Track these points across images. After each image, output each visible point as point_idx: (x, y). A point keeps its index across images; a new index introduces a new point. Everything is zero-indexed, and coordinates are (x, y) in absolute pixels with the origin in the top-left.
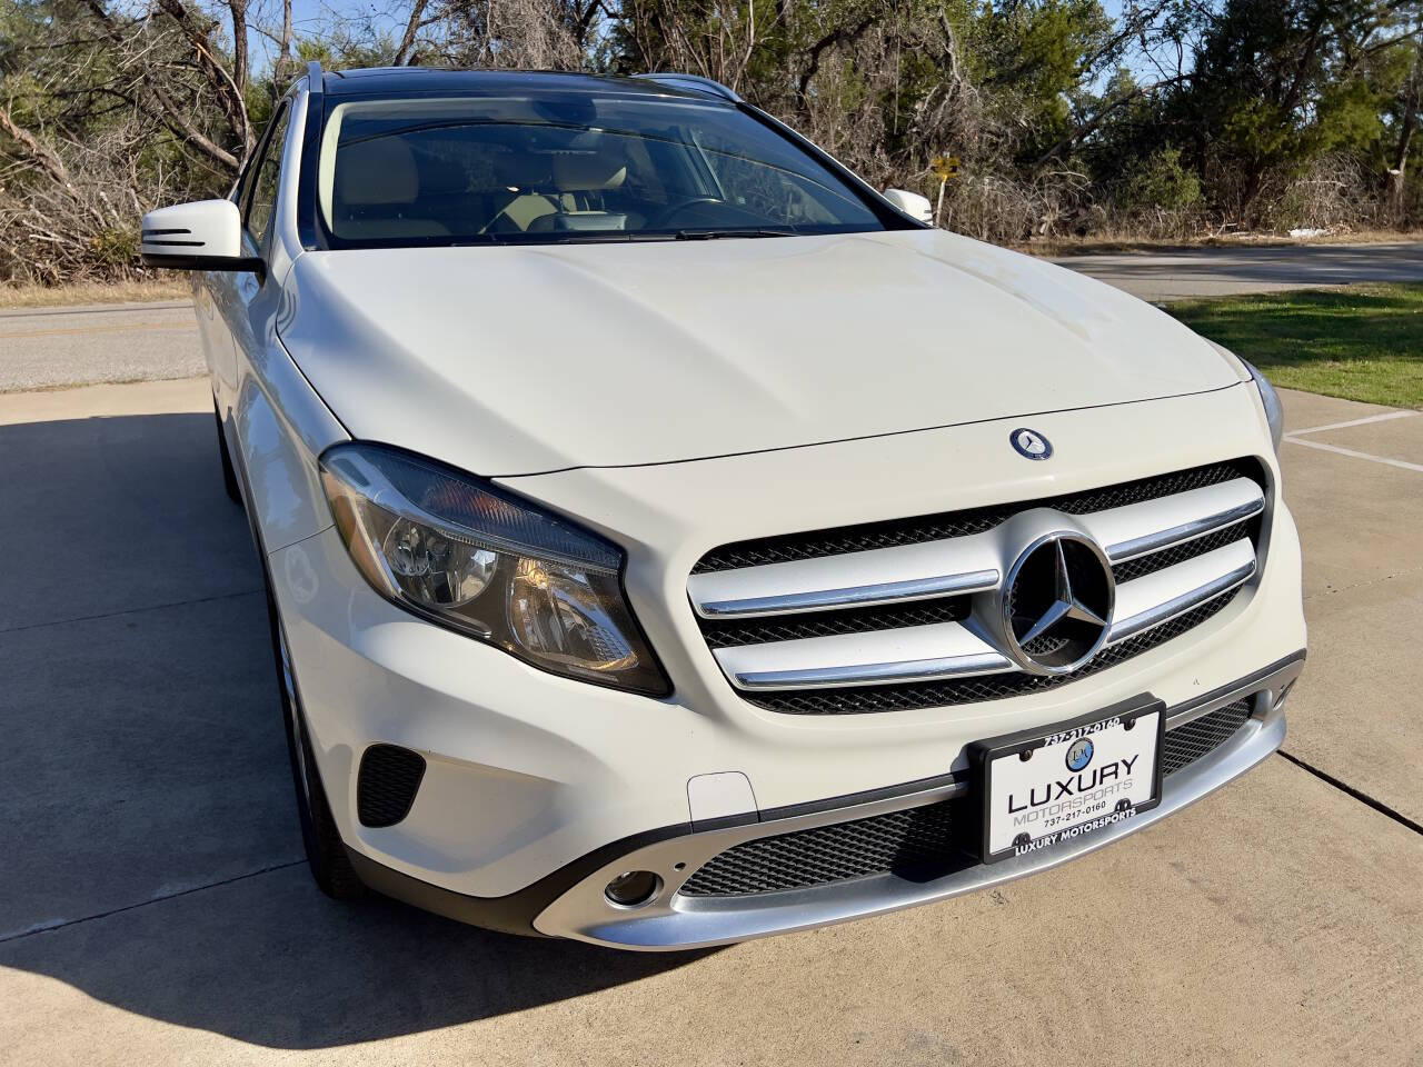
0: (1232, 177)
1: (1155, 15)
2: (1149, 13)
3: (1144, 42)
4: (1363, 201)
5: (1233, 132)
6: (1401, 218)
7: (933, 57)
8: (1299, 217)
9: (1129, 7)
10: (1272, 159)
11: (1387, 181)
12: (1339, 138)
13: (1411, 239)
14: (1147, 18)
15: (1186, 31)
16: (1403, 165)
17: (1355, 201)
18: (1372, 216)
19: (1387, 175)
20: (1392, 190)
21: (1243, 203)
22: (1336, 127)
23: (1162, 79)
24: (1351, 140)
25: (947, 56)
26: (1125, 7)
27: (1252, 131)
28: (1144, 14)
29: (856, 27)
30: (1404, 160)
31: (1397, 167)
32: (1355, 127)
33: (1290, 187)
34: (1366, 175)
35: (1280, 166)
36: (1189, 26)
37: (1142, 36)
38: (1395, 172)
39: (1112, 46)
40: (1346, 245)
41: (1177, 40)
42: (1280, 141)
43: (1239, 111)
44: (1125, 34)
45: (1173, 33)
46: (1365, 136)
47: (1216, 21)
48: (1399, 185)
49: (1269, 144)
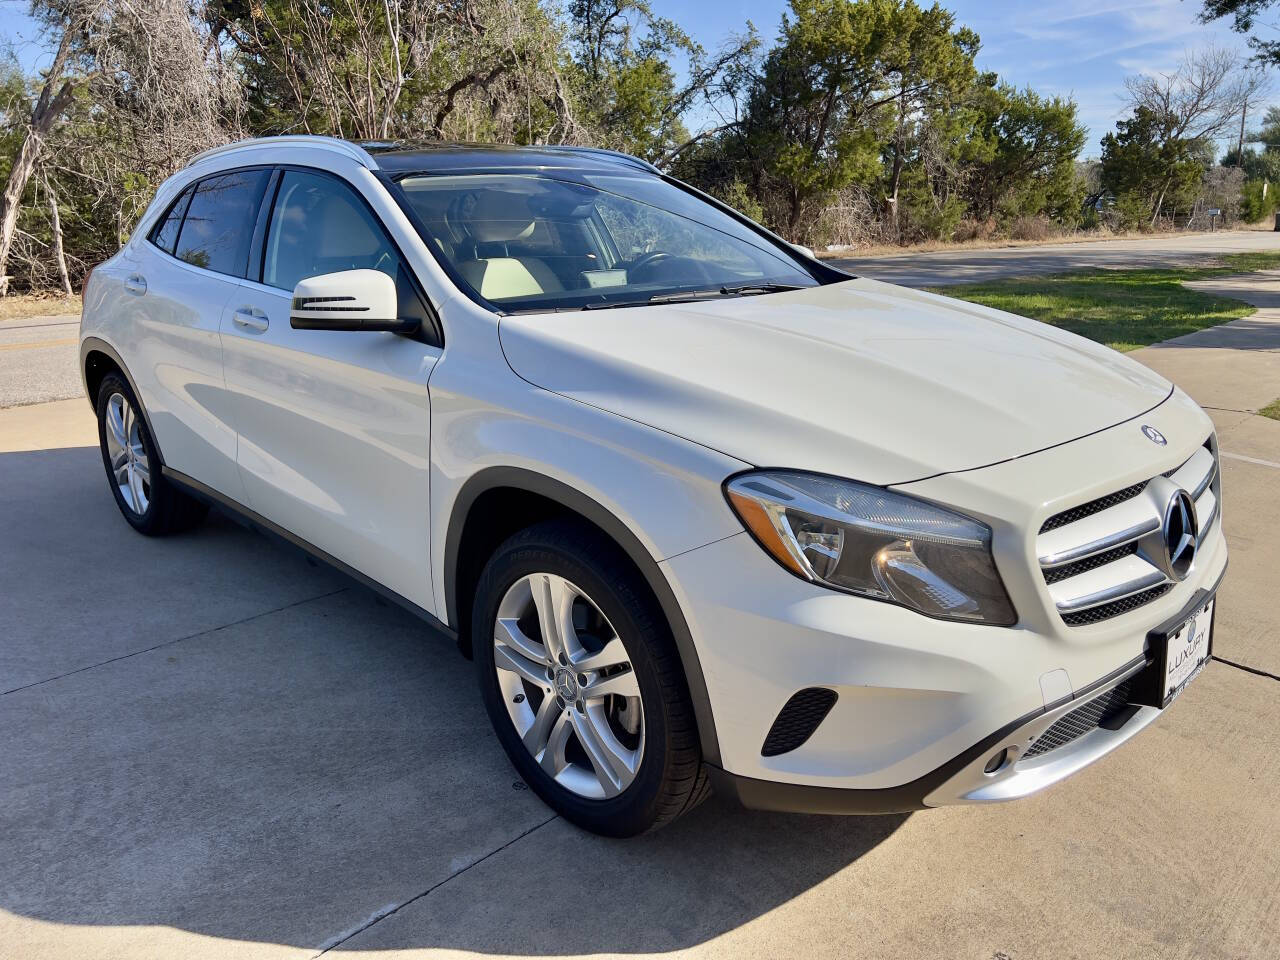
0: (780, 204)
1: (713, 74)
2: (708, 72)
3: (707, 96)
4: (873, 223)
5: (782, 169)
6: (898, 236)
7: (547, 102)
8: (831, 235)
9: (694, 67)
10: (809, 191)
11: (886, 207)
12: (855, 175)
13: (910, 251)
14: (707, 76)
15: (739, 88)
16: (896, 195)
17: (866, 223)
18: (879, 234)
19: (886, 203)
20: (891, 214)
21: (791, 225)
22: (853, 166)
23: (722, 124)
24: (863, 176)
25: (559, 101)
26: (691, 66)
27: (795, 169)
28: (705, 73)
29: (488, 74)
30: (897, 191)
31: (892, 197)
32: (865, 166)
33: (822, 212)
34: (874, 204)
35: (815, 195)
36: (741, 84)
37: (705, 91)
38: (891, 200)
39: (683, 97)
40: (870, 257)
41: (733, 95)
42: (815, 176)
43: (784, 152)
44: (693, 88)
45: (729, 89)
46: (872, 173)
47: (758, 80)
48: (895, 209)
49: (807, 179)
